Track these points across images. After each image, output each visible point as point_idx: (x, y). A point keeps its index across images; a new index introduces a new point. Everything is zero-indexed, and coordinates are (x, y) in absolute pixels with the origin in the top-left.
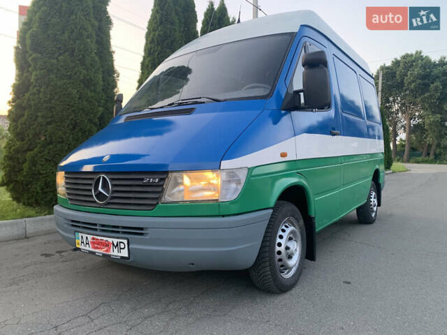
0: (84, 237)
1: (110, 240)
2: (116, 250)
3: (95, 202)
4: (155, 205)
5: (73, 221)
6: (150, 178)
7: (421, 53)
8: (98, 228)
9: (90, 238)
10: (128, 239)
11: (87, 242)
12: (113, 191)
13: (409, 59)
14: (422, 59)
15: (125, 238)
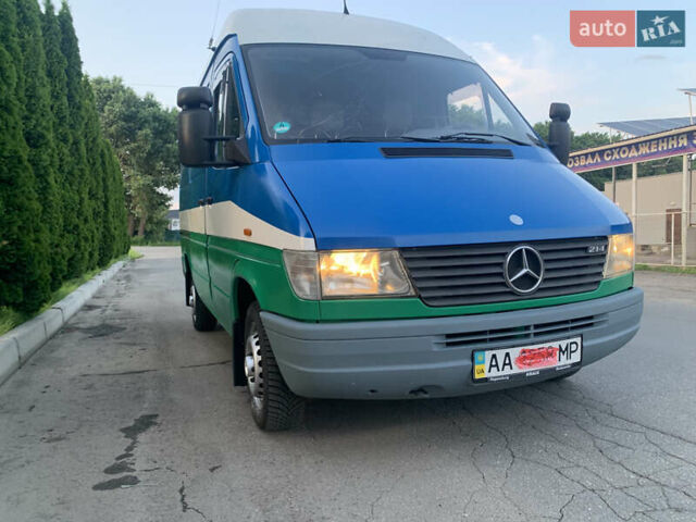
0: (500, 354)
1: (555, 345)
2: (563, 357)
3: (512, 293)
5: (448, 336)
6: (596, 246)
7: (120, 81)
8: (532, 331)
9: (515, 353)
10: (582, 336)
11: (507, 362)
12: (547, 270)
13: (104, 86)
14: (124, 91)
15: (576, 336)
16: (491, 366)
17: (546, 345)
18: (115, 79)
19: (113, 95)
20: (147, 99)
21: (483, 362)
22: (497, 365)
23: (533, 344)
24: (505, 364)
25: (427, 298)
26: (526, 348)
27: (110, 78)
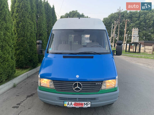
0: (70, 103)
1: (83, 103)
2: (85, 105)
3: (74, 91)
4: (99, 91)
5: (60, 98)
6: (98, 83)
7: (77, 11)
8: (77, 99)
9: (73, 103)
10: (91, 102)
11: (71, 104)
12: (83, 87)
13: (74, 12)
14: (78, 13)
15: (89, 102)
16: (68, 104)
17: (81, 102)
18: (76, 11)
19: (76, 14)
20: (82, 14)
21: (66, 103)
22: (69, 104)
23: (77, 102)
24: (71, 105)
25: (57, 90)
26: (75, 102)
27: (75, 11)
